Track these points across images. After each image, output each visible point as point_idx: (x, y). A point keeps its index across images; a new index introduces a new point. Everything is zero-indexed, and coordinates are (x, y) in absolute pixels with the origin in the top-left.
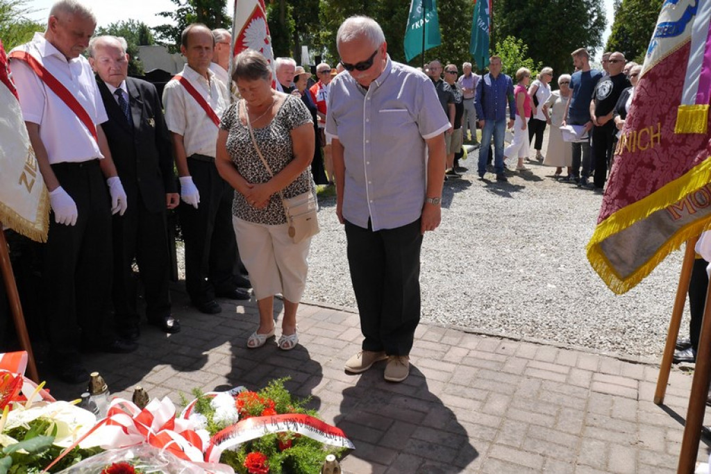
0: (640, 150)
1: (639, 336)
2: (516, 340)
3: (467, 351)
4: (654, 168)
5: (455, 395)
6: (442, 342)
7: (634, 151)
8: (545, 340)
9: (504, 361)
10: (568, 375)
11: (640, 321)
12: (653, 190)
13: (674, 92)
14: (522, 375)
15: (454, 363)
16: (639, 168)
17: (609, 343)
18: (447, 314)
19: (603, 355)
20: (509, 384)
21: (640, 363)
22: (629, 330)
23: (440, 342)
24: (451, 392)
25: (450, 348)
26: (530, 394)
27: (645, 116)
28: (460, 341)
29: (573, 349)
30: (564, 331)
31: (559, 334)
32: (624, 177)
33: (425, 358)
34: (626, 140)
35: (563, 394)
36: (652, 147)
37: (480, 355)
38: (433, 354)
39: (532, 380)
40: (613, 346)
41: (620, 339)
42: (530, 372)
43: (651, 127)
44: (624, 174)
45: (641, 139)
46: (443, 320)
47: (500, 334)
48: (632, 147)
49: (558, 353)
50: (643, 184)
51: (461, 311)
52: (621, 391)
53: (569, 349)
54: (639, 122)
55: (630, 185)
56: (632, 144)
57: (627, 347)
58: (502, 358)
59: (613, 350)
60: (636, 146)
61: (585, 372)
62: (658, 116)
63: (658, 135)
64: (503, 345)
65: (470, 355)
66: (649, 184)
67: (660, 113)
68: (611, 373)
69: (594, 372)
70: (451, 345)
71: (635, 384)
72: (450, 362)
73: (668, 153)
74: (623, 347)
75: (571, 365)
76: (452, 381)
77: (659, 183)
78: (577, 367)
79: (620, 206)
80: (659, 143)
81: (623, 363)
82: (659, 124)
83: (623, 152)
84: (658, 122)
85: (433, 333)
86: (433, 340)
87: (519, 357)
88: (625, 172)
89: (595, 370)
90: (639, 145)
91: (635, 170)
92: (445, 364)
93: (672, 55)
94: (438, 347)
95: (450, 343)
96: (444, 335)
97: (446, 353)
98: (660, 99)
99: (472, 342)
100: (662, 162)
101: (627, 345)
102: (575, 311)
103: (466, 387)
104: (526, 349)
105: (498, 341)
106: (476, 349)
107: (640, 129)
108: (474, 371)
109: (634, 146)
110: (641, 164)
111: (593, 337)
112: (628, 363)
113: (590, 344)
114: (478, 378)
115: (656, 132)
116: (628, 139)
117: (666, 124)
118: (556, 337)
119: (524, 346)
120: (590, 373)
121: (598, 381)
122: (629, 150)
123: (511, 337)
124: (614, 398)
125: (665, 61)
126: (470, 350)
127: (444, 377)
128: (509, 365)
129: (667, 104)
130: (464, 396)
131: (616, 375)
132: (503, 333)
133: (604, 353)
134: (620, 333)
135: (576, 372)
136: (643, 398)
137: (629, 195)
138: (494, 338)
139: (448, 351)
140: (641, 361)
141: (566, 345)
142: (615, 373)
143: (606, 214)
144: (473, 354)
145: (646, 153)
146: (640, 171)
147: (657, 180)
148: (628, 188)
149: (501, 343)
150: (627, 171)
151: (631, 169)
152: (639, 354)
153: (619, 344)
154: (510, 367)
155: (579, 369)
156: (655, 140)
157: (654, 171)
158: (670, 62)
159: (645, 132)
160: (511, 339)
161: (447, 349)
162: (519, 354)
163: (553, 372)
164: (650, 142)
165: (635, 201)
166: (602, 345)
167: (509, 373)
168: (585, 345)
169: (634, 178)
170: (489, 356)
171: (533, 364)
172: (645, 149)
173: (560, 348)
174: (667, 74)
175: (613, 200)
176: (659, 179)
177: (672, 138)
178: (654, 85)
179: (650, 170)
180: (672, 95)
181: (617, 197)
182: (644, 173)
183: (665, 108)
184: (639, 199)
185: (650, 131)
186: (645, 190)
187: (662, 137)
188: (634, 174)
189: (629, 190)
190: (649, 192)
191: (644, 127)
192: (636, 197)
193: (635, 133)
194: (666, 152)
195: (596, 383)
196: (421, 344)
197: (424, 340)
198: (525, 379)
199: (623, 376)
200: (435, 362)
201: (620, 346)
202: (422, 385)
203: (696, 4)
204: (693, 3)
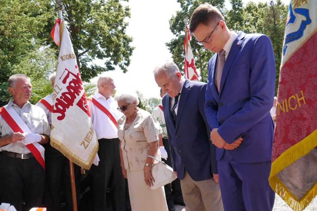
0: (292, 110)
4: (305, 119)
7: (287, 111)
12: (308, 134)
13: (306, 70)
16: (294, 121)
27: (290, 89)
32: (284, 129)
34: (280, 106)
36: (300, 106)
43: (297, 95)
44: (284, 127)
45: (290, 103)
48: (285, 109)
50: (299, 131)
54: (287, 93)
55: (290, 133)
56: (285, 107)
60: (288, 108)
62: (299, 87)
63: (303, 98)
66: (304, 130)
67: (300, 85)
73: (313, 108)
77: (311, 128)
79: (286, 147)
80: (305, 103)
82: (302, 92)
83: (280, 113)
84: (300, 90)
90: (290, 107)
91: (291, 122)
93: (299, 50)
98: (298, 76)
100: (311, 114)
107: (289, 97)
109: (287, 108)
110: (294, 118)
115: (301, 97)
116: (282, 105)
117: (307, 90)
122: (284, 111)
125: (296, 54)
129: (304, 78)
137: (291, 140)
145: (296, 111)
146: (294, 123)
147: (309, 127)
148: (289, 135)
150: (286, 125)
151: (288, 122)
156: (302, 102)
157: (305, 122)
158: (299, 54)
159: (293, 98)
164: (298, 104)
165: (296, 143)
169: (292, 128)
172: (293, 109)
174: (299, 61)
175: (280, 145)
176: (311, 125)
177: (313, 98)
178: (292, 70)
179: (302, 121)
180: (306, 72)
181: (282, 142)
182: (298, 124)
183: (303, 81)
184: (299, 141)
185: (296, 97)
186: (301, 134)
187: (306, 99)
188: (292, 126)
189: (291, 136)
190: (305, 135)
191: (291, 96)
192: (296, 140)
193: (286, 100)
194: (312, 107)
203: (306, 18)
204: (305, 19)
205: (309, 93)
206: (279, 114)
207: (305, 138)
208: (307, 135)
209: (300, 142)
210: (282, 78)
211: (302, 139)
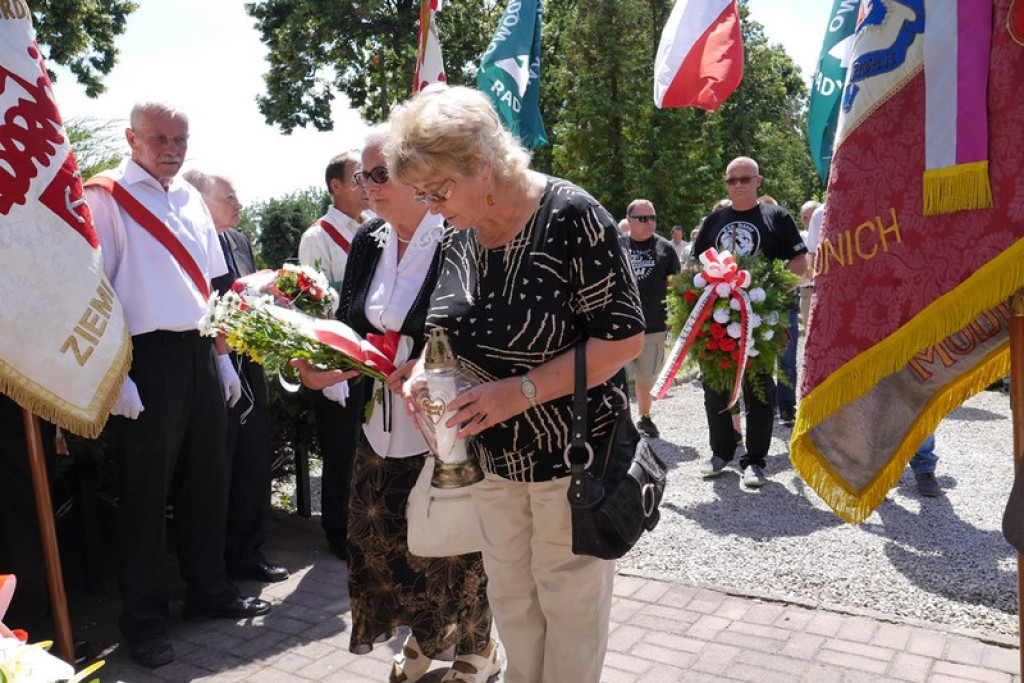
0: (863, 260)
2: (809, 608)
3: (726, 623)
4: (896, 283)
6: (688, 608)
7: (851, 262)
8: (858, 609)
9: (784, 638)
10: (891, 662)
14: (813, 660)
15: (703, 640)
16: (868, 289)
17: (966, 616)
18: (705, 568)
19: (956, 634)
20: (789, 674)
23: (685, 608)
25: (700, 618)
27: (861, 203)
28: (719, 607)
29: (903, 623)
30: (891, 596)
31: (883, 601)
32: (840, 309)
33: (658, 631)
34: (832, 249)
36: (886, 249)
37: (747, 628)
38: (672, 625)
39: (828, 668)
40: (974, 621)
42: (825, 657)
43: (878, 219)
44: (839, 304)
45: (860, 241)
46: (697, 576)
47: (785, 598)
48: (846, 258)
49: (878, 628)
51: (727, 563)
53: (896, 623)
54: (852, 215)
55: (856, 319)
56: (845, 253)
57: (997, 623)
58: (782, 634)
59: (973, 626)
60: (855, 254)
61: (919, 659)
62: (887, 198)
63: (894, 228)
64: (787, 614)
65: (731, 628)
66: (893, 311)
67: (890, 193)
68: (963, 661)
69: (936, 659)
70: (702, 614)
72: (696, 638)
73: (921, 252)
74: (990, 621)
75: (897, 647)
76: (695, 667)
78: (906, 651)
79: (845, 356)
80: (899, 240)
81: (988, 646)
82: (893, 211)
83: (831, 267)
84: (889, 208)
85: (676, 595)
86: (676, 604)
87: (811, 634)
88: (843, 300)
89: (937, 656)
90: (858, 251)
91: (861, 292)
92: (687, 641)
93: (893, 99)
94: (682, 616)
95: (701, 609)
96: (693, 598)
97: (692, 624)
98: (884, 171)
99: (736, 609)
100: (915, 269)
103: (717, 676)
104: (825, 622)
105: (780, 608)
106: (742, 620)
107: (857, 226)
108: (734, 651)
110: (869, 280)
111: (940, 605)
112: (998, 648)
114: (739, 663)
115: (890, 224)
116: (835, 246)
117: (906, 207)
118: (878, 605)
119: (821, 616)
120: (930, 660)
121: (942, 674)
122: (842, 263)
123: (801, 602)
125: (882, 111)
126: (733, 621)
127: (684, 660)
128: (792, 645)
131: (973, 665)
132: (790, 597)
133: (956, 631)
135: (904, 658)
137: (857, 337)
138: (773, 604)
139: (696, 621)
141: (891, 617)
142: (972, 662)
144: (736, 627)
145: (875, 262)
146: (869, 292)
148: (853, 325)
149: (784, 612)
150: (847, 297)
151: (852, 293)
153: (984, 617)
154: (792, 647)
155: (911, 654)
156: (891, 237)
157: (899, 288)
158: (891, 111)
159: (867, 229)
160: (801, 606)
161: (695, 618)
162: (810, 629)
163: (865, 657)
164: (880, 243)
165: (871, 345)
166: (955, 619)
167: (790, 657)
168: (925, 618)
169: (861, 307)
170: (762, 631)
171: (831, 644)
172: (867, 257)
173: (881, 621)
174: (889, 129)
177: (924, 229)
178: (869, 152)
179: (891, 288)
180: (908, 160)
181: (834, 345)
182: (879, 295)
184: (880, 340)
185: (876, 225)
186: (887, 322)
187: (904, 230)
188: (860, 300)
189: (858, 327)
190: (897, 325)
191: (863, 222)
192: (872, 339)
193: (848, 234)
194: (917, 251)
195: (936, 676)
196: (654, 610)
197: (660, 605)
198: (818, 667)
199: (986, 668)
200: (675, 637)
201: (984, 621)
202: (647, 672)
203: (917, 16)
204: (912, 16)
205: (912, 216)
206: (826, 271)
207: (895, 330)
208: (902, 323)
209: (883, 342)
210: (841, 175)
211: (887, 335)
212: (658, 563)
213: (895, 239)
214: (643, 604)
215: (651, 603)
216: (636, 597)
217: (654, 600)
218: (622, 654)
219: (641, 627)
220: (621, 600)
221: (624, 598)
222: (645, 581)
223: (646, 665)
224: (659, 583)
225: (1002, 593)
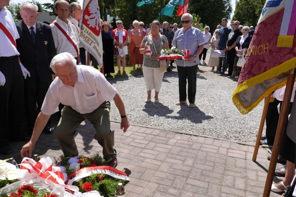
0: (258, 54)
1: (246, 134)
2: (196, 136)
3: (176, 140)
4: (265, 62)
5: (172, 158)
6: (166, 137)
7: (255, 54)
8: (208, 136)
9: (192, 144)
10: (218, 150)
11: (246, 128)
12: (265, 71)
13: (275, 30)
14: (199, 150)
15: (171, 145)
16: (258, 62)
17: (234, 137)
18: (168, 125)
19: (232, 142)
20: (194, 153)
21: (246, 145)
22: (242, 132)
23: (165, 137)
24: (170, 157)
26: (203, 157)
27: (261, 40)
28: (174, 136)
29: (220, 139)
30: (216, 132)
31: (214, 134)
32: (251, 66)
33: (159, 143)
34: (252, 50)
35: (216, 157)
36: (264, 53)
37: (182, 142)
38: (163, 141)
39: (203, 152)
40: (236, 138)
41: (238, 136)
42: (202, 149)
43: (264, 45)
44: (251, 64)
45: (259, 50)
46: (167, 128)
47: (190, 134)
48: (255, 53)
49: (214, 141)
50: (260, 68)
51: (174, 124)
52: (239, 156)
54: (258, 42)
55: (254, 69)
56: (255, 52)
57: (241, 139)
58: (191, 143)
59: (236, 140)
60: (257, 52)
61: (224, 149)
62: (267, 40)
63: (267, 48)
64: (191, 138)
65: (178, 142)
66: (263, 68)
67: (268, 39)
68: (235, 149)
69: (228, 149)
70: (170, 138)
71: (244, 153)
72: (170, 145)
73: (272, 55)
74: (239, 138)
75: (219, 146)
76: (170, 153)
77: (267, 68)
78: (221, 147)
79: (249, 77)
80: (268, 51)
81: (240, 145)
82: (268, 44)
83: (251, 55)
85: (162, 133)
86: (163, 136)
87: (198, 143)
88: (251, 63)
89: (229, 148)
90: (258, 52)
91: (256, 62)
92: (167, 146)
93: (274, 15)
94: (165, 139)
95: (169, 137)
96: (167, 134)
97: (168, 141)
98: (268, 33)
99: (178, 137)
100: (270, 59)
101: (241, 138)
102: (220, 124)
103: (176, 155)
104: (201, 140)
105: (189, 136)
106: (180, 140)
107: (259, 46)
108: (180, 148)
109: (256, 52)
110: (259, 60)
111: (227, 135)
112: (242, 145)
113: (227, 137)
114: (181, 151)
115: (267, 47)
116: (253, 50)
117: (271, 43)
118: (213, 135)
119: (200, 138)
120: (227, 149)
121: (230, 152)
122: (254, 54)
123: (195, 134)
124: (236, 159)
125: (271, 17)
126: (178, 140)
127: (167, 151)
128: (194, 146)
129: (272, 35)
130: (176, 158)
132: (191, 133)
133: (232, 141)
134: (238, 133)
135: (221, 149)
136: (248, 159)
137: (253, 73)
138: (187, 135)
140: (247, 144)
141: (217, 138)
142: (237, 149)
143: (242, 81)
144: (179, 141)
145: (261, 55)
146: (258, 63)
147: (267, 67)
151: (254, 62)
152: (246, 141)
153: (238, 137)
154: (194, 147)
156: (266, 50)
157: (265, 63)
158: (273, 18)
159: (261, 47)
160: (195, 135)
161: (168, 139)
162: (198, 142)
163: (212, 149)
164: (263, 51)
165: (256, 75)
166: (231, 138)
167: (194, 149)
168: (225, 138)
169: (255, 66)
170: (186, 142)
171: (203, 145)
173: (214, 139)
174: (272, 22)
175: (245, 75)
176: (268, 66)
177: (274, 49)
178: (266, 27)
179: (263, 63)
180: (274, 32)
181: (247, 74)
182: (260, 64)
183: (271, 37)
184: (258, 75)
185: (263, 46)
186: (260, 71)
187: (270, 49)
188: (255, 64)
189: (253, 71)
190: (262, 72)
191: (261, 45)
192: (256, 74)
193: (256, 47)
195: (229, 153)
196: (158, 137)
197: (159, 136)
198: (201, 151)
199: (240, 150)
200: (164, 145)
201: (238, 138)
202: (158, 154)
205: (272, 46)
206: (249, 55)
207: (262, 73)
209: (259, 75)
210: (258, 32)
211: (260, 74)
212: (156, 124)
213: (267, 51)
214: (154, 136)
215: (156, 135)
216: (152, 134)
217: (157, 135)
218: (151, 150)
219: (155, 142)
220: (148, 135)
221: (149, 134)
222: (153, 130)
223: (158, 152)
224: (157, 130)
225: (242, 131)
